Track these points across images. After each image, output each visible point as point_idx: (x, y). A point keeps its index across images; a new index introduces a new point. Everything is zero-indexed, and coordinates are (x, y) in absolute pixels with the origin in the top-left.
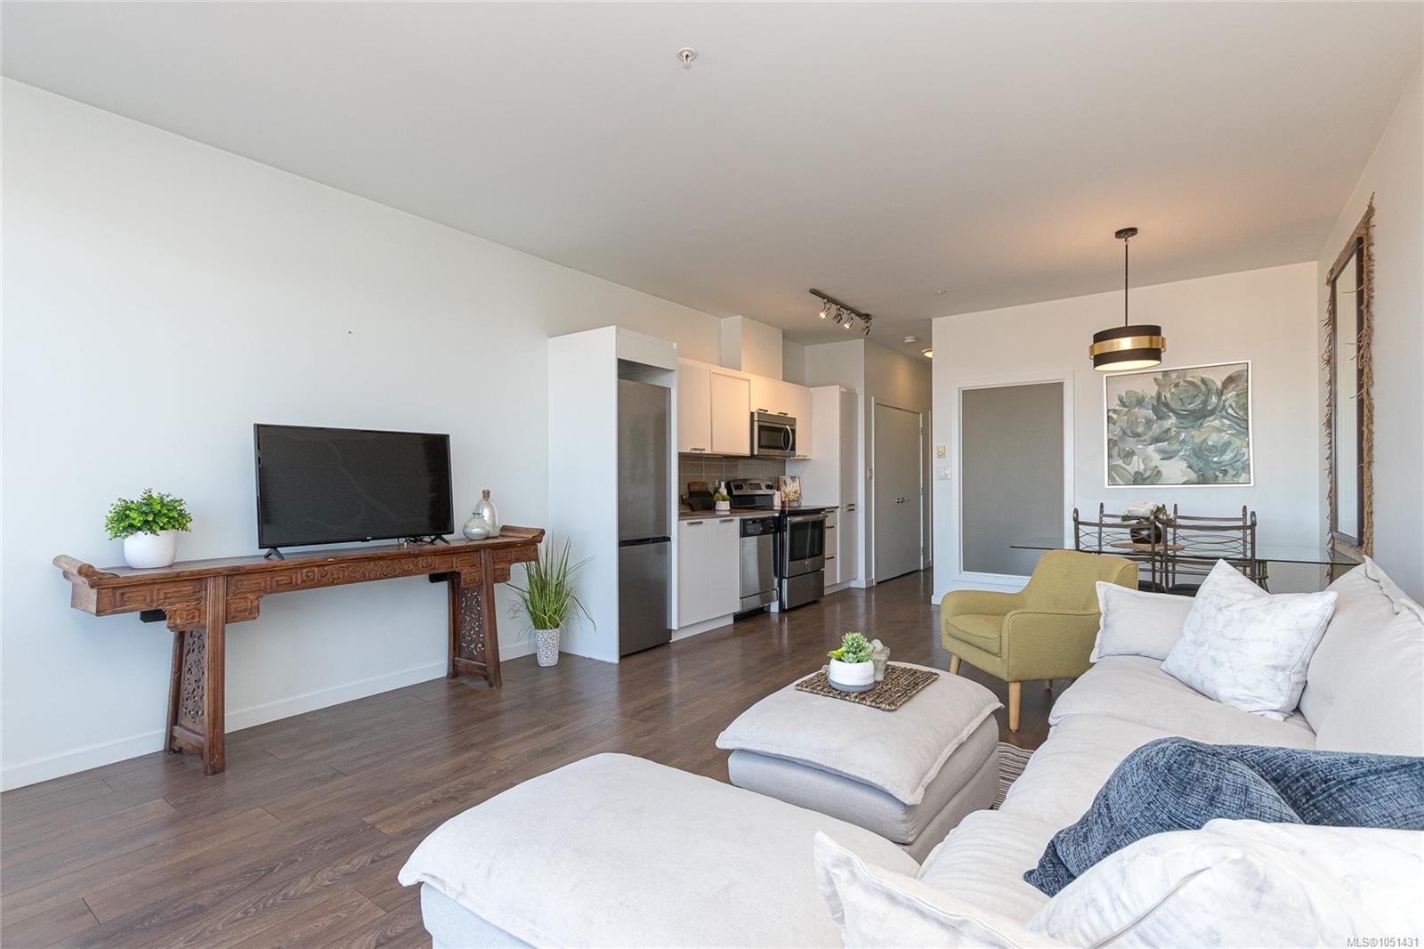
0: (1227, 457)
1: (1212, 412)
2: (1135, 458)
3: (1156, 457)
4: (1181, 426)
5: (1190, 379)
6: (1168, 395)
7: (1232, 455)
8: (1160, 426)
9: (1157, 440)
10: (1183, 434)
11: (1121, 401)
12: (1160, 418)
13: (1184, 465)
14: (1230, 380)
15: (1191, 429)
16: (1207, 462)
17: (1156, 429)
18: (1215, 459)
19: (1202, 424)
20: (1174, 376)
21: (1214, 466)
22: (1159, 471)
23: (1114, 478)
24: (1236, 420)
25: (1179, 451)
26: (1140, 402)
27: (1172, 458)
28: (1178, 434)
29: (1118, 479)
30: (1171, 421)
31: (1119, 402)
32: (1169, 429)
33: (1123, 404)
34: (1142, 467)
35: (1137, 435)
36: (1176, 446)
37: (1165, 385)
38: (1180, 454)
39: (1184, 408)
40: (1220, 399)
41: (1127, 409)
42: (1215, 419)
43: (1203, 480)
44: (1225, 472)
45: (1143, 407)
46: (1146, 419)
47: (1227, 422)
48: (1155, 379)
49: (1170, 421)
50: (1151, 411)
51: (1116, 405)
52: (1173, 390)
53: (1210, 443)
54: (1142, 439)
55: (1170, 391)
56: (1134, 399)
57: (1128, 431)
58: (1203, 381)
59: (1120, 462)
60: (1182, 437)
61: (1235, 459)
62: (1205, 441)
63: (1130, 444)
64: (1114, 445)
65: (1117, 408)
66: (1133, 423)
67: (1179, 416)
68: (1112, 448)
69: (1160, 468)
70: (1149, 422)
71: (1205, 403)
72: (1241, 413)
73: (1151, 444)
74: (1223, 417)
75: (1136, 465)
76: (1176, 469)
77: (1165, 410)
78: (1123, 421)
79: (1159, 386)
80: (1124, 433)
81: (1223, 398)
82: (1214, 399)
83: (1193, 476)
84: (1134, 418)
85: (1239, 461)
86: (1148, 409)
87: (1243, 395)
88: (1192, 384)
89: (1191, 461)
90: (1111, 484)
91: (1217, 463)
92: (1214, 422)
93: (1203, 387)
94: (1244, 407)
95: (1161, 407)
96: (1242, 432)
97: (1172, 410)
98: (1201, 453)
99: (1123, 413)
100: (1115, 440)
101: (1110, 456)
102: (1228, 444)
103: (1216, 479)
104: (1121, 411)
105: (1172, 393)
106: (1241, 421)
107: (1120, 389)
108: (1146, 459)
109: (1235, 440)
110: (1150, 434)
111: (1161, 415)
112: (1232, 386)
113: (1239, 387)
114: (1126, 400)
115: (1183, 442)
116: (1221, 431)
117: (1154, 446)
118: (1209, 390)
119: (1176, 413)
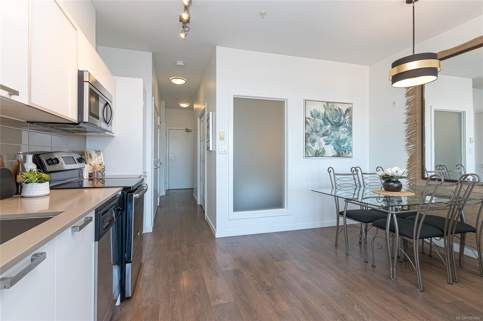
0: (346, 145)
1: (342, 124)
2: (316, 143)
3: (324, 143)
4: (332, 129)
5: (335, 108)
6: (328, 114)
7: (347, 144)
8: (325, 129)
9: (324, 135)
10: (333, 133)
11: (311, 114)
12: (325, 125)
13: (333, 148)
14: (347, 111)
15: (335, 131)
16: (340, 147)
17: (324, 130)
18: (342, 146)
19: (338, 129)
20: (330, 105)
21: (342, 148)
22: (324, 150)
23: (308, 153)
24: (349, 129)
25: (331, 141)
26: (318, 116)
27: (328, 144)
28: (331, 132)
30: (329, 127)
31: (311, 115)
32: (328, 130)
33: (312, 116)
34: (319, 148)
35: (317, 132)
36: (330, 139)
37: (327, 109)
38: (332, 142)
39: (333, 121)
40: (344, 119)
41: (313, 118)
42: (342, 128)
43: (339, 155)
44: (345, 151)
45: (319, 118)
46: (320, 124)
47: (346, 129)
48: (324, 105)
49: (329, 126)
50: (322, 121)
51: (309, 115)
52: (330, 112)
53: (341, 138)
54: (319, 134)
55: (329, 112)
56: (316, 114)
57: (314, 129)
58: (339, 109)
59: (310, 145)
60: (332, 134)
61: (348, 146)
62: (339, 137)
63: (314, 136)
64: (309, 136)
65: (310, 117)
66: (315, 126)
67: (332, 125)
68: (307, 137)
69: (325, 149)
70: (321, 126)
71: (340, 119)
72: (350, 126)
73: (322, 137)
74: (345, 127)
75: (316, 147)
76: (330, 150)
77: (327, 121)
78: (312, 123)
79: (325, 109)
80: (312, 130)
81: (345, 118)
82: (342, 118)
83: (335, 153)
84: (316, 123)
85: (349, 147)
86: (321, 120)
87: (351, 118)
88: (336, 110)
89: (335, 146)
90: (307, 156)
91: (343, 147)
92: (342, 129)
93: (339, 112)
94: (351, 123)
95: (326, 119)
96: (350, 134)
97: (329, 121)
98: (338, 142)
99: (312, 120)
100: (309, 134)
101: (306, 141)
102: (346, 139)
103: (342, 155)
104: (311, 119)
105: (329, 113)
106: (350, 129)
107: (311, 107)
108: (320, 144)
109: (348, 137)
110: (322, 132)
111: (325, 123)
112: (348, 113)
113: (350, 115)
114: (313, 114)
115: (333, 137)
116: (344, 133)
117: (323, 138)
118: (341, 114)
119: (331, 123)
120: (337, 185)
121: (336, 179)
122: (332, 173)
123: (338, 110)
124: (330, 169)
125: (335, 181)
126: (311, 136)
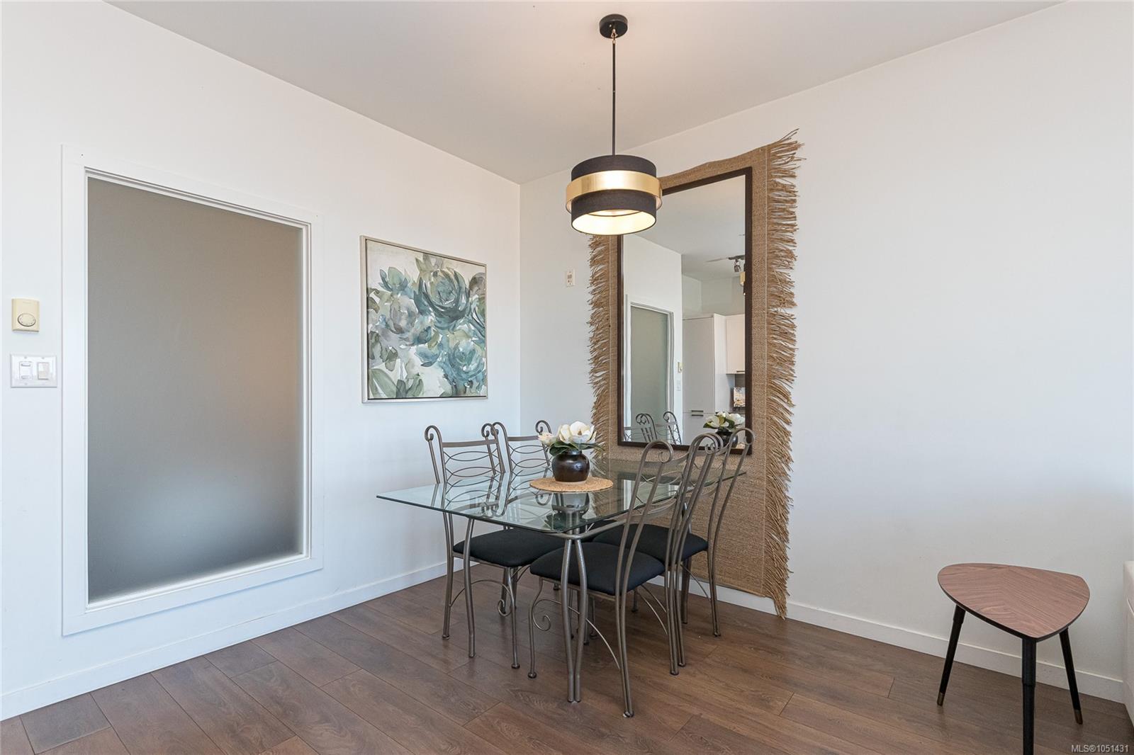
0: (472, 367)
1: (461, 314)
2: (398, 361)
3: (418, 361)
4: (439, 325)
5: (446, 270)
6: (428, 285)
7: (476, 364)
8: (422, 323)
9: (419, 340)
10: (441, 336)
11: (383, 279)
12: (421, 312)
13: (443, 374)
14: (475, 281)
15: (446, 331)
16: (459, 371)
17: (418, 327)
18: (465, 368)
19: (455, 326)
20: (433, 261)
21: (464, 376)
22: (420, 380)
23: (376, 388)
24: (478, 326)
25: (437, 356)
26: (403, 286)
27: (430, 364)
28: (437, 334)
29: (380, 390)
30: (430, 319)
31: (381, 282)
32: (429, 327)
33: (386, 285)
34: (405, 374)
35: (400, 331)
36: (435, 350)
37: (425, 271)
38: (438, 359)
39: (441, 304)
40: (467, 301)
41: (390, 293)
42: (464, 323)
43: (456, 393)
44: (471, 383)
45: (406, 294)
46: (408, 309)
47: (473, 328)
48: (417, 260)
49: (430, 317)
50: (413, 301)
51: (376, 283)
52: (432, 280)
53: (461, 350)
54: (405, 336)
55: (430, 280)
56: (396, 281)
57: (391, 324)
58: (456, 276)
59: (382, 366)
60: (440, 339)
61: (478, 370)
62: (456, 347)
63: (393, 341)
64: (377, 341)
65: (380, 289)
66: (395, 313)
67: (439, 314)
68: (374, 345)
69: (422, 377)
70: (411, 314)
71: (457, 301)
72: (482, 320)
73: (413, 345)
74: (470, 322)
75: (398, 372)
76: (434, 379)
77: (426, 303)
78: (385, 307)
79: (421, 270)
80: (387, 325)
81: (470, 299)
82: (464, 300)
83: (448, 388)
84: (396, 306)
85: (480, 371)
86: (411, 298)
87: (482, 300)
88: (447, 276)
89: (447, 370)
90: (373, 397)
91: (466, 373)
92: (463, 326)
93: (456, 283)
94: (483, 313)
95: (422, 297)
96: (482, 341)
97: (431, 304)
98: (454, 361)
99: (386, 297)
100: (377, 335)
101: (370, 356)
102: (473, 352)
103: (465, 392)
104: (383, 293)
105: (432, 283)
106: (481, 328)
107: (383, 262)
108: (409, 365)
109: (477, 348)
110: (412, 331)
111: (422, 308)
112: (476, 288)
113: (480, 292)
114: (387, 279)
115: (440, 346)
116: (468, 337)
117: (415, 347)
118: (460, 288)
119: (435, 309)
120: (448, 474)
121: (446, 458)
122: (435, 442)
123: (453, 277)
124: (432, 431)
125: (443, 464)
126: (384, 342)
